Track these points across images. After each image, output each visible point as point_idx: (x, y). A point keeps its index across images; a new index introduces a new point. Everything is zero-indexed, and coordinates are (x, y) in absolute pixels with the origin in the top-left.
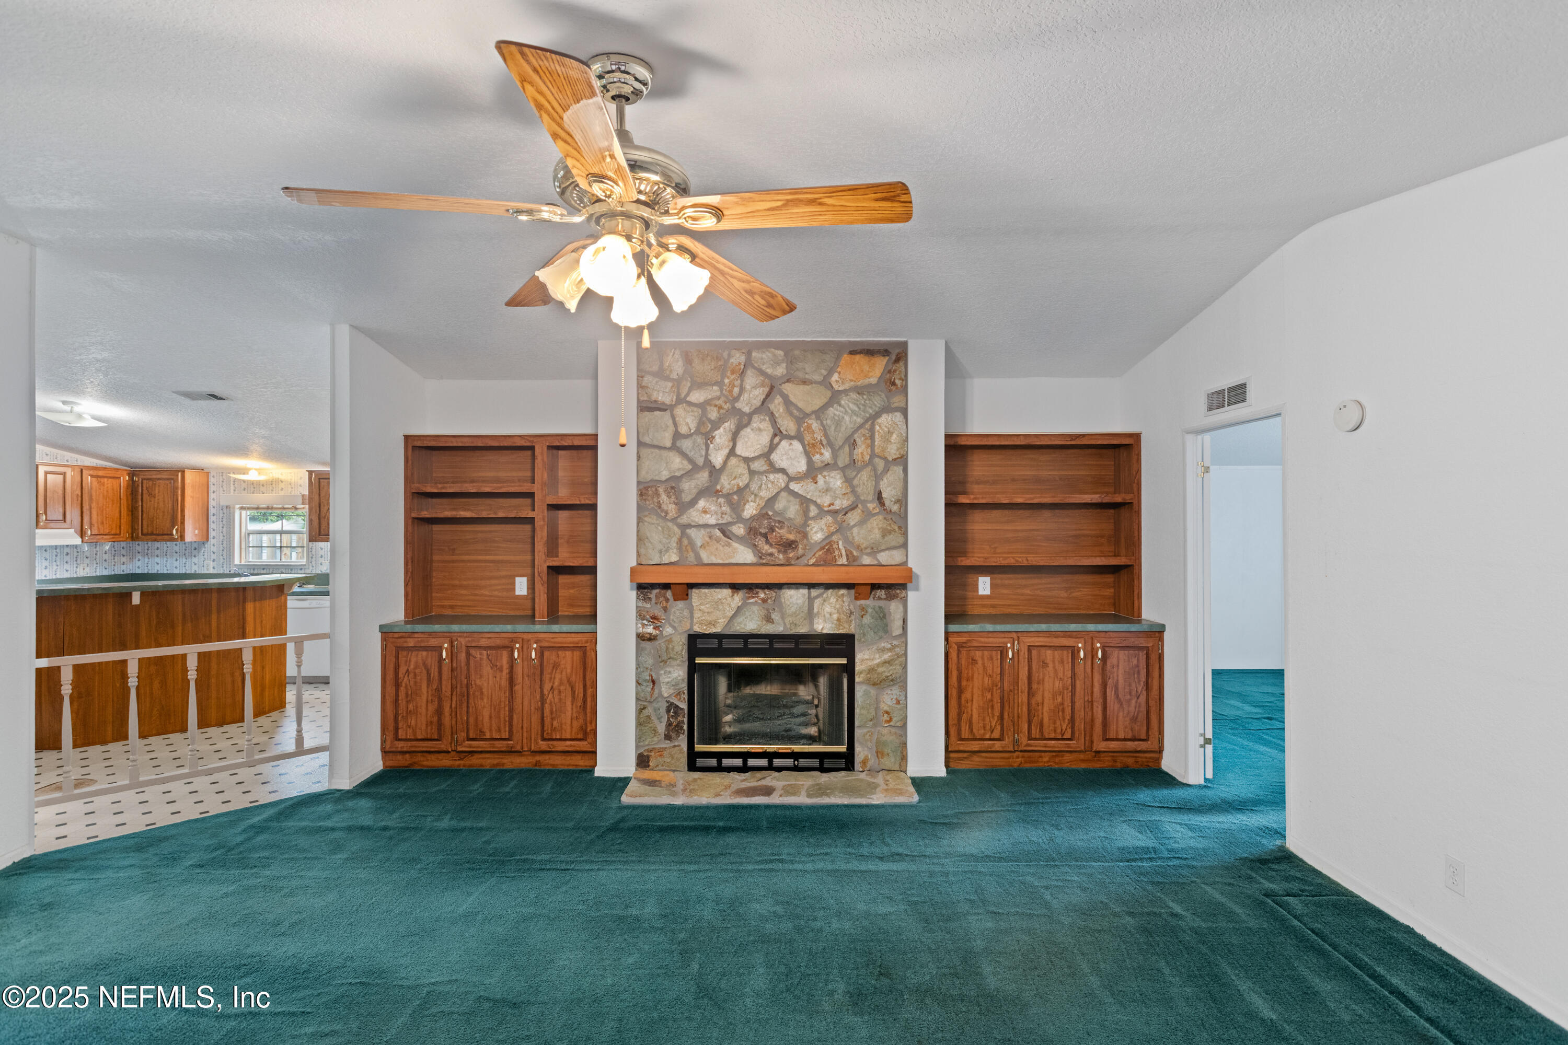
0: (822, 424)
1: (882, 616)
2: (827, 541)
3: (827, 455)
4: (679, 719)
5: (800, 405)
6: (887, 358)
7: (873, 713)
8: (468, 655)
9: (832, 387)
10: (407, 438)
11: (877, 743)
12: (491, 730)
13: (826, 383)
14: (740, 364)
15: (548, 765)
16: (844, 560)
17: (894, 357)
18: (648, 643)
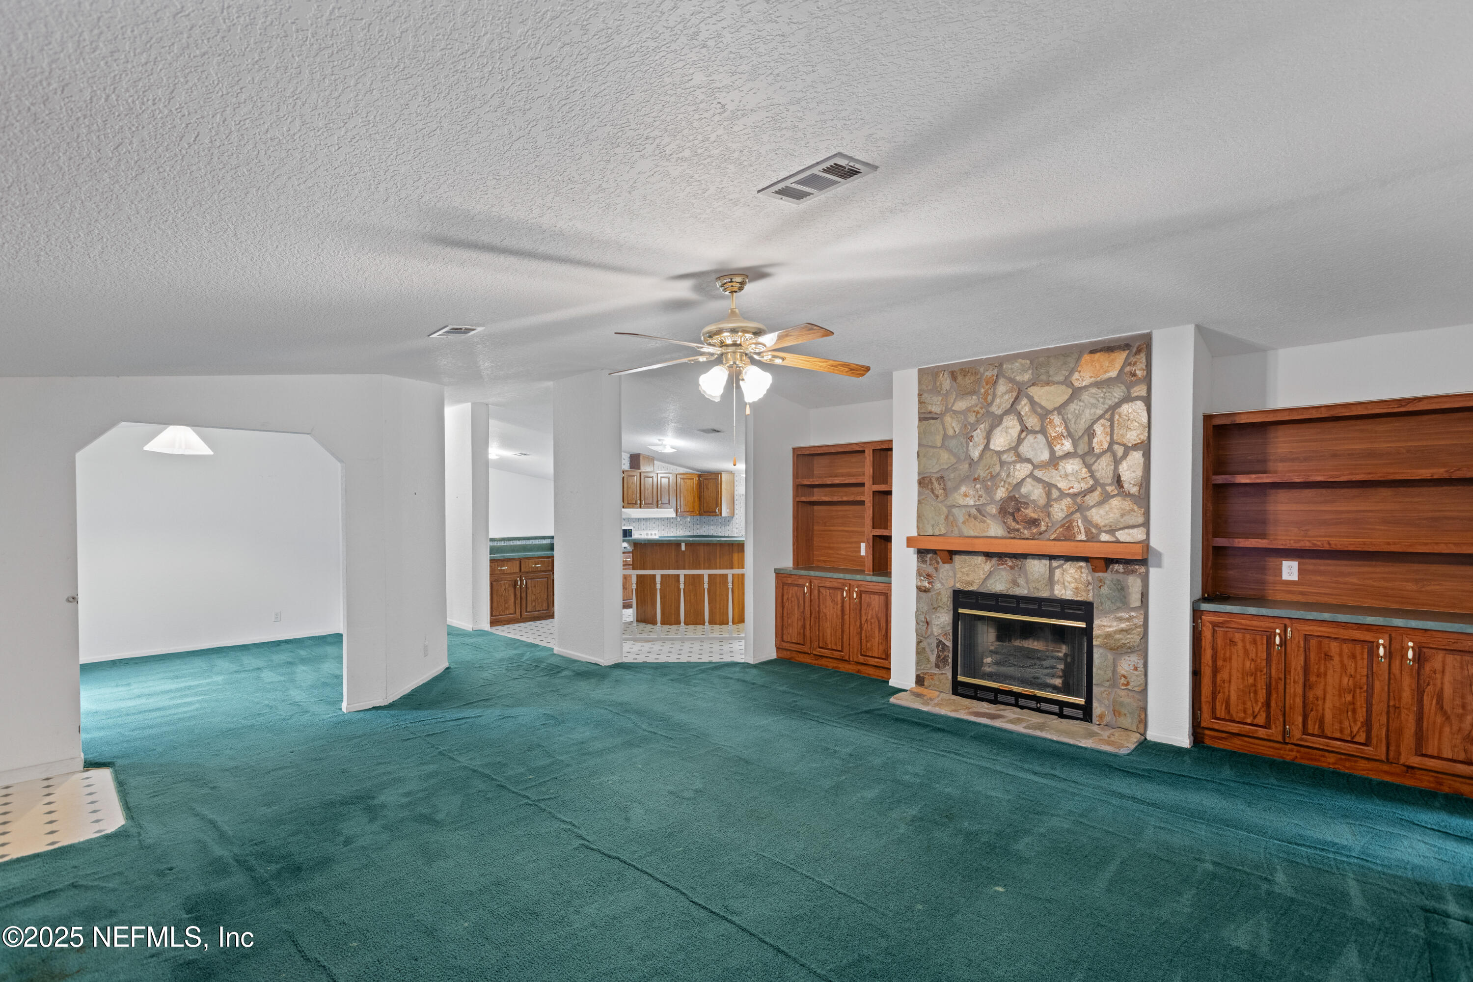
0: (1063, 419)
1: (1122, 590)
2: (1067, 520)
3: (1067, 445)
4: (945, 653)
5: (1043, 403)
6: (1127, 352)
7: (1110, 675)
8: (819, 591)
9: (1073, 385)
10: (794, 449)
11: (1113, 702)
12: (831, 643)
13: (1067, 382)
14: (993, 375)
15: (865, 673)
16: (1083, 537)
17: (1134, 350)
18: (924, 594)
